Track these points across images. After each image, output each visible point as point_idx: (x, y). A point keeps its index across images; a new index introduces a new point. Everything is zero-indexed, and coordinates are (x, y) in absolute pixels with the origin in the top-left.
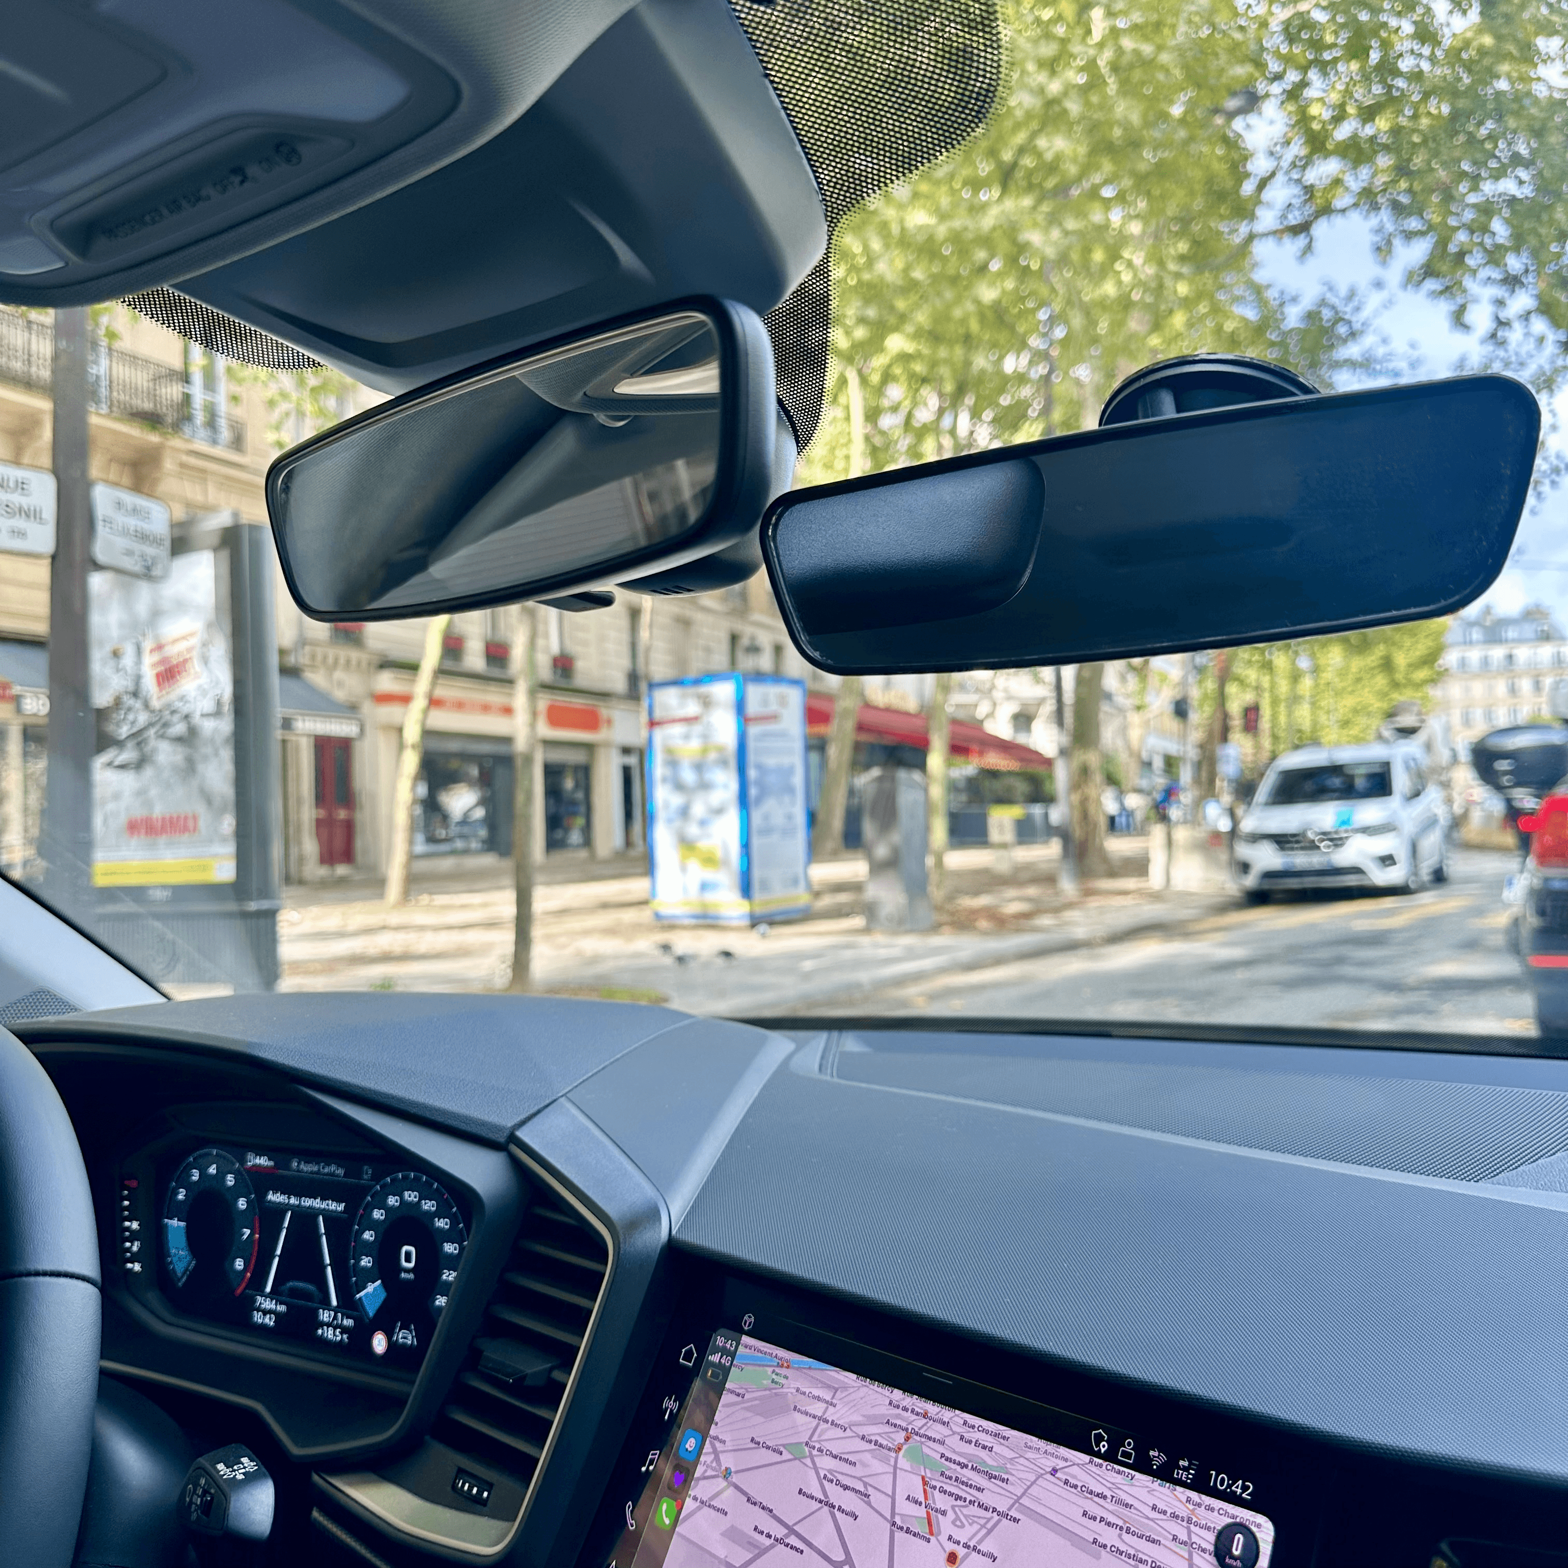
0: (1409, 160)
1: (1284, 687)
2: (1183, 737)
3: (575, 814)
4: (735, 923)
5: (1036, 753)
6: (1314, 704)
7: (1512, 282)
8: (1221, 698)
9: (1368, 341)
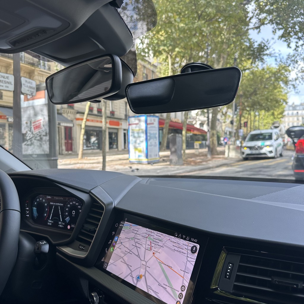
0: (280, 14)
1: (253, 118)
2: (232, 128)
3: (115, 142)
4: (145, 163)
5: (204, 131)
6: (259, 122)
7: (299, 38)
8: (240, 120)
9: (271, 50)
